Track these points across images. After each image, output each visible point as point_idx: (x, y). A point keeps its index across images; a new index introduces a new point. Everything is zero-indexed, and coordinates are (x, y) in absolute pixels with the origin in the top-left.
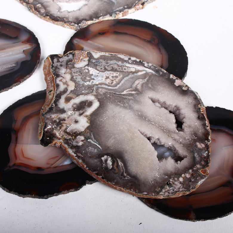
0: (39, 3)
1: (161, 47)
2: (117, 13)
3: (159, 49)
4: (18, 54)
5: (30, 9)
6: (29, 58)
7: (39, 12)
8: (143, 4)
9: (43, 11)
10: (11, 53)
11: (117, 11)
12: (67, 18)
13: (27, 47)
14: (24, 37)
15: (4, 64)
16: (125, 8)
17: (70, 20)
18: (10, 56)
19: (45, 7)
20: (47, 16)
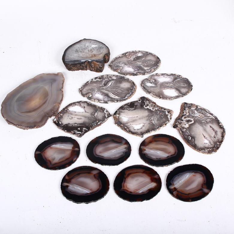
0: (126, 126)
1: (173, 144)
2: (156, 129)
3: (173, 145)
4: (123, 149)
5: (122, 129)
6: (127, 151)
7: (126, 130)
8: (166, 124)
9: (128, 130)
10: (120, 149)
11: (156, 128)
12: (138, 133)
13: (126, 146)
14: (124, 142)
15: (119, 153)
16: (159, 127)
17: (139, 133)
18: (120, 150)
19: (128, 128)
20: (130, 132)
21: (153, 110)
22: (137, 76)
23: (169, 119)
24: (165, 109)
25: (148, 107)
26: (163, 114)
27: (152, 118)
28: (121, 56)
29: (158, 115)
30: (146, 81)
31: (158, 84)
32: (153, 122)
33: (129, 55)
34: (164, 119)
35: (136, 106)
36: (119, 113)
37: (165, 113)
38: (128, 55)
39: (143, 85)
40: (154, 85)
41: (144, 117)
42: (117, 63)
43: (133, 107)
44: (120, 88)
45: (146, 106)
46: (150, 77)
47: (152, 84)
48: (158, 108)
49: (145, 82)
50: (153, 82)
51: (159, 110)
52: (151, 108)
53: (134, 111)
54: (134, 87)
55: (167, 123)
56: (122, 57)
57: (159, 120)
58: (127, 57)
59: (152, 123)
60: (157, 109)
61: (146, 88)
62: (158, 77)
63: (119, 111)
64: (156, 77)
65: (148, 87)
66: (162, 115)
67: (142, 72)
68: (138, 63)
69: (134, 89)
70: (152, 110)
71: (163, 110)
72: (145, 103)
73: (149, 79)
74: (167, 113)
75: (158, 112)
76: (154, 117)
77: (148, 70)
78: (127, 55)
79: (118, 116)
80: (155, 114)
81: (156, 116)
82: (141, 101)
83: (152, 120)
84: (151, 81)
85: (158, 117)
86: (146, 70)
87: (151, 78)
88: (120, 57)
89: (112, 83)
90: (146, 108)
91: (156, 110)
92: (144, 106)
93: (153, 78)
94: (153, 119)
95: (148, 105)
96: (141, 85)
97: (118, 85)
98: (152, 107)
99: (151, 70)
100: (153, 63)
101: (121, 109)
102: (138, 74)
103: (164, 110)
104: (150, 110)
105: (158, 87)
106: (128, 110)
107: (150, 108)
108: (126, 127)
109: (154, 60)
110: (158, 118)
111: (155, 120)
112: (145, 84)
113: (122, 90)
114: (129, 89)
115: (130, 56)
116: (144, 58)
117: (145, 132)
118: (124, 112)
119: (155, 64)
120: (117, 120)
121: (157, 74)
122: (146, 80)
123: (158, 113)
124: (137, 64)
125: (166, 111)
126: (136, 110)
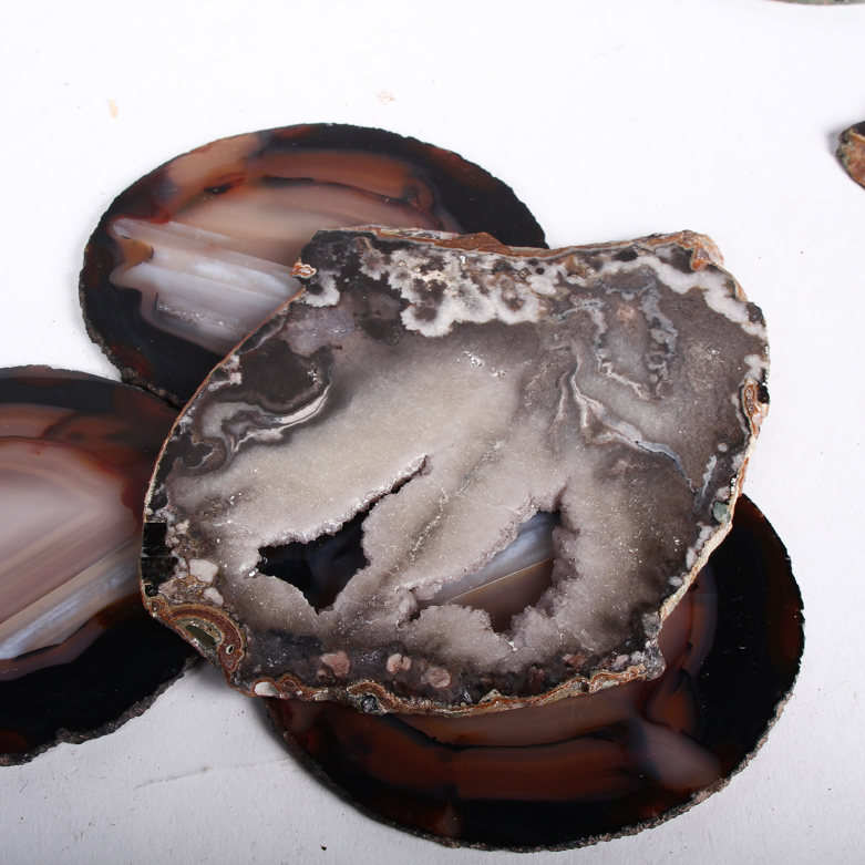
21: (530, 313)
23: (752, 329)
24: (627, 254)
25: (452, 311)
26: (650, 306)
27: (579, 398)
29: (618, 343)
32: (632, 437)
34: (704, 354)
35: (323, 355)
36: (196, 531)
37: (664, 289)
41: (504, 436)
43: (298, 389)
45: (427, 314)
48: (552, 270)
51: (576, 290)
52: (491, 308)
53: (343, 424)
55: (755, 373)
57: (668, 389)
59: (625, 450)
60: (550, 290)
63: (182, 513)
66: (656, 324)
70: (510, 318)
71: (613, 267)
72: (393, 282)
74: (679, 282)
75: (587, 315)
76: (596, 383)
79: (204, 570)
80: (577, 348)
81: (602, 354)
82: (341, 287)
83: (597, 427)
85: (631, 358)
90: (440, 327)
91: (553, 305)
92: (409, 319)
94: (598, 408)
95: (435, 293)
98: (496, 293)
101: (184, 472)
103: (628, 266)
104: (496, 325)
106: (273, 443)
107: (474, 306)
108: (393, 661)
110: (638, 369)
111: (622, 401)
117: (644, 593)
118: (243, 495)
120: (228, 630)
123: (598, 317)
125: (652, 261)
126: (355, 407)
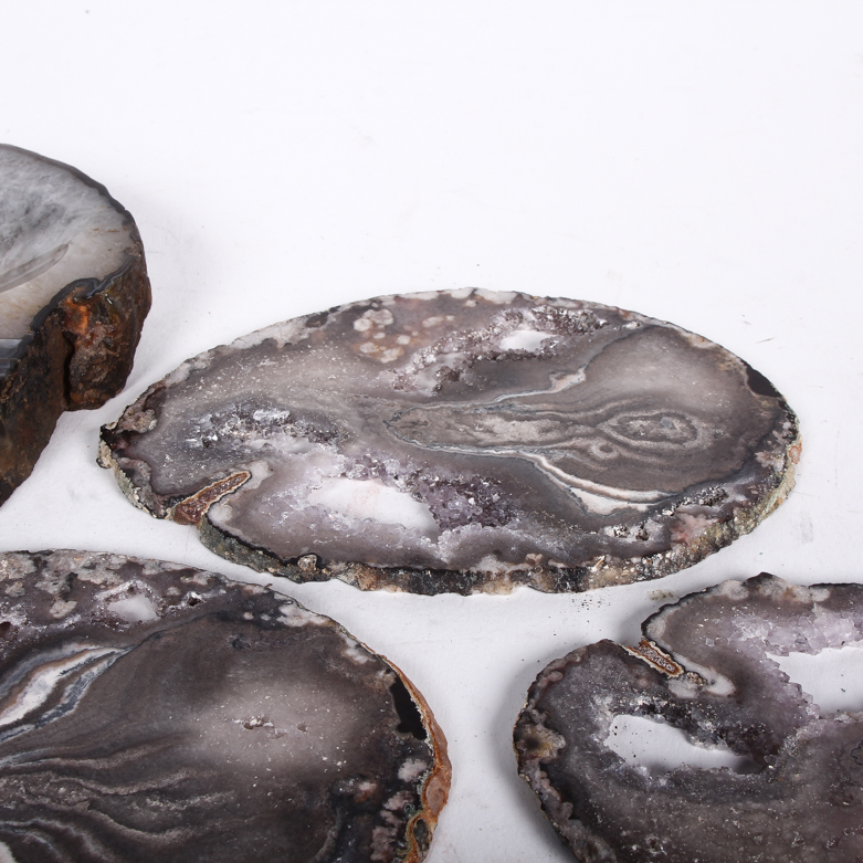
22: (476, 596)
28: (282, 336)
30: (609, 685)
31: (790, 744)
33: (393, 331)
38: (375, 328)
39: (552, 744)
40: (716, 756)
42: (211, 407)
44: (170, 768)
46: (659, 627)
47: (690, 730)
49: (584, 699)
50: (704, 700)
54: (407, 771)
56: (295, 348)
58: (354, 356)
61: (606, 794)
62: (785, 635)
64: (751, 633)
65: (630, 779)
67: (552, 544)
68: (496, 423)
69: (394, 803)
73: (652, 657)
77: (624, 517)
78: (361, 325)
84: (683, 690)
86: (597, 522)
87: (676, 632)
88: (267, 348)
89: (75, 674)
93: (704, 634)
96: (524, 742)
97: (164, 715)
99: (672, 525)
100: (704, 437)
102: (489, 565)
105: (794, 789)
109: (706, 406)
112: (580, 729)
113: (192, 817)
114: (321, 802)
115: (404, 340)
116: (579, 377)
119: (720, 449)
121: (766, 590)
122: (600, 666)
124: (476, 443)
